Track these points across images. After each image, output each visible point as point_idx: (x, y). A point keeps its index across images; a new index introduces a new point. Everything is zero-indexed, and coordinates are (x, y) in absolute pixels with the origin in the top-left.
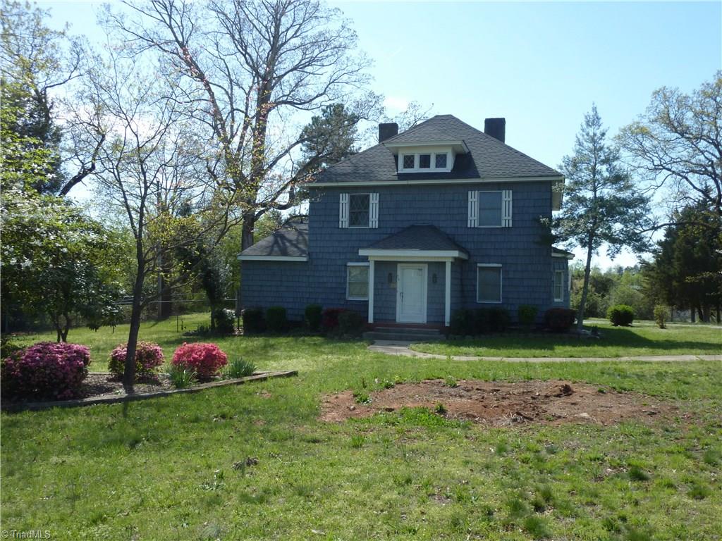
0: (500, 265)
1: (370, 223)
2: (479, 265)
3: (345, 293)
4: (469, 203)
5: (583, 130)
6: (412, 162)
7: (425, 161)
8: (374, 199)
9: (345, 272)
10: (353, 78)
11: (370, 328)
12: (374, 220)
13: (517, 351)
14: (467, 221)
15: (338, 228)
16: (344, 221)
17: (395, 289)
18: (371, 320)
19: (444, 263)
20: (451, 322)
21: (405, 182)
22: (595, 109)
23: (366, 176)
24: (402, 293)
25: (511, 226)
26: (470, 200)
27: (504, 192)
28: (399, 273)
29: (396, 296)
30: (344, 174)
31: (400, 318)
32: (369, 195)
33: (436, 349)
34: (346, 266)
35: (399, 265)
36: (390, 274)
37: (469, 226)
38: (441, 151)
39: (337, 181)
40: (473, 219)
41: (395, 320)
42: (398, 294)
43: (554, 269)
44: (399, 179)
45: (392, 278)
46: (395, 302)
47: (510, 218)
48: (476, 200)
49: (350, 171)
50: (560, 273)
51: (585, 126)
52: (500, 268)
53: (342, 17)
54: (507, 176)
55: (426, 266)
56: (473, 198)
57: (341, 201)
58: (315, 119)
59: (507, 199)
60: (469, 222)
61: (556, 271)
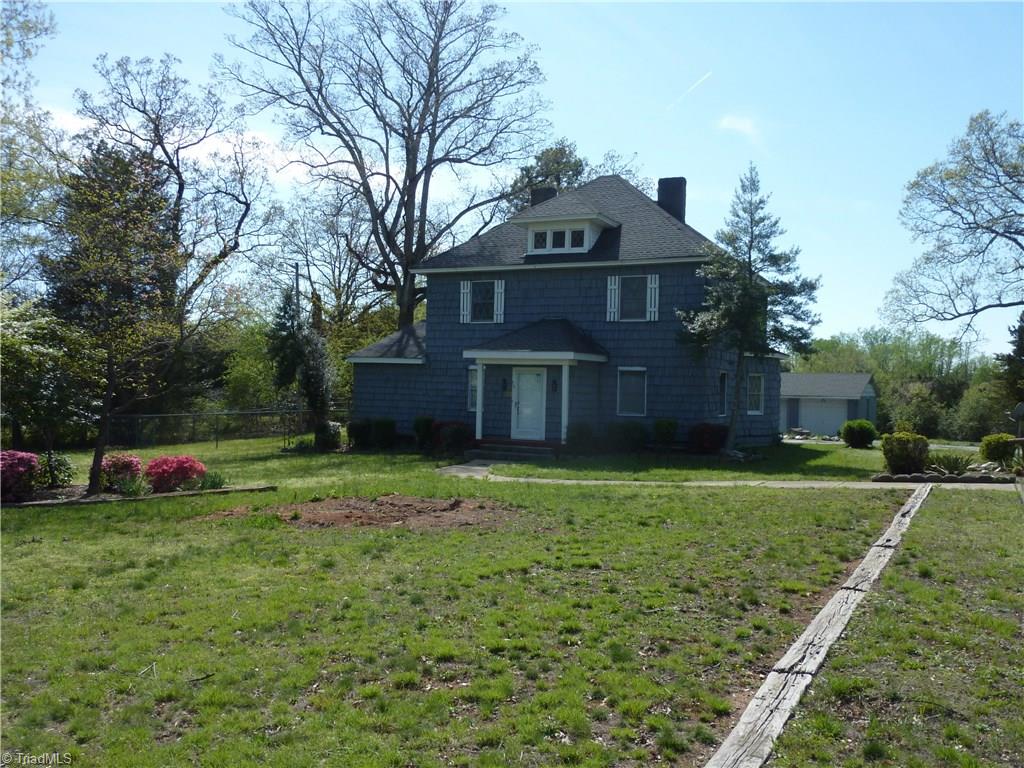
0: (644, 369)
1: (495, 317)
2: (621, 368)
3: (466, 403)
4: (609, 291)
5: (738, 198)
6: (545, 240)
7: (559, 239)
8: (499, 288)
9: (467, 377)
10: (526, 125)
11: (477, 444)
12: (499, 315)
13: (586, 472)
14: (606, 313)
15: (459, 323)
16: (465, 315)
17: (510, 398)
18: (479, 436)
19: (561, 366)
20: (567, 440)
21: (531, 267)
22: (752, 170)
23: (491, 260)
24: (518, 403)
25: (657, 319)
26: (609, 287)
27: (649, 276)
28: (514, 379)
29: (510, 406)
30: (467, 257)
31: (515, 434)
32: (493, 283)
33: (506, 470)
34: (468, 370)
35: (514, 369)
36: (504, 381)
37: (608, 320)
38: (578, 227)
39: (456, 266)
40: (613, 311)
41: (509, 436)
42: (513, 404)
43: (748, 372)
44: (525, 263)
45: (506, 385)
46: (510, 413)
47: (656, 309)
48: (616, 287)
49: (474, 252)
50: (759, 378)
51: (740, 192)
52: (644, 372)
53: (522, 43)
54: (651, 256)
55: (545, 370)
56: (613, 285)
57: (462, 291)
58: (526, 170)
59: (653, 285)
60: (608, 314)
61: (751, 375)
